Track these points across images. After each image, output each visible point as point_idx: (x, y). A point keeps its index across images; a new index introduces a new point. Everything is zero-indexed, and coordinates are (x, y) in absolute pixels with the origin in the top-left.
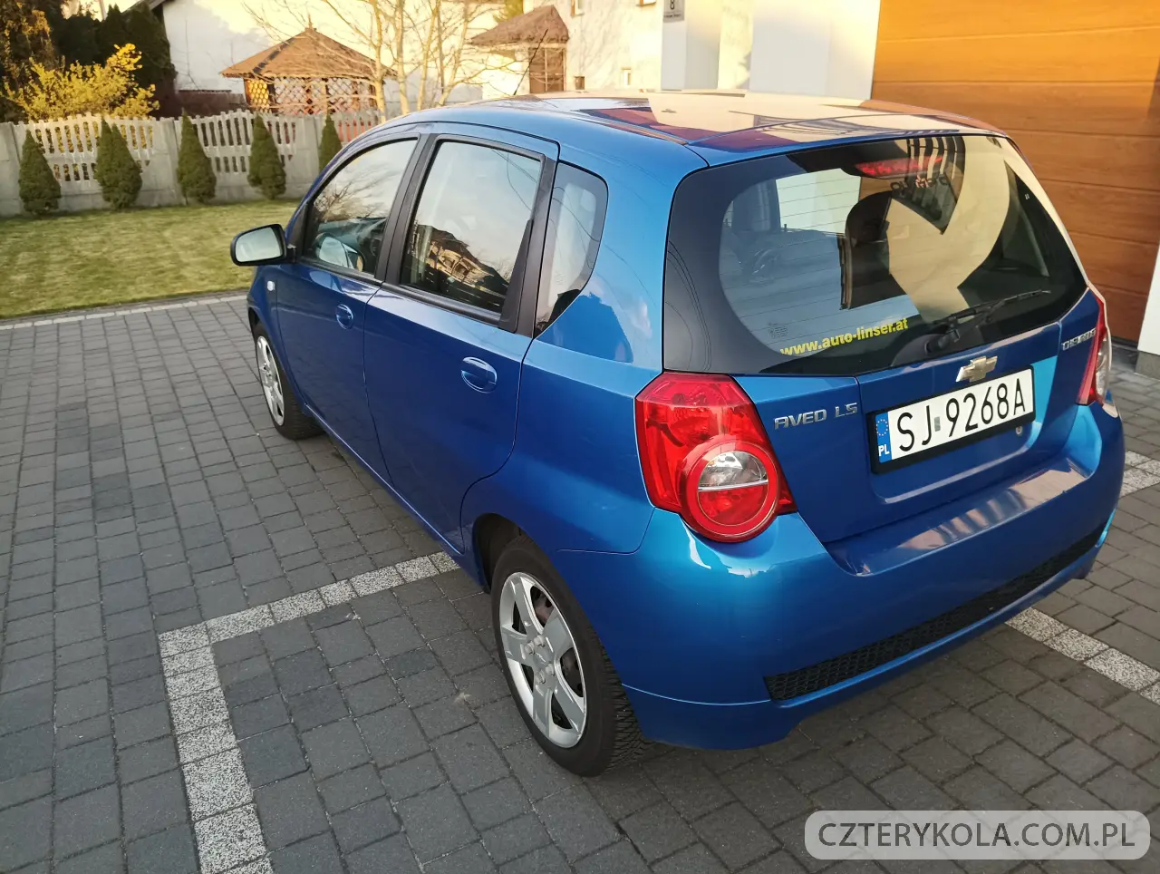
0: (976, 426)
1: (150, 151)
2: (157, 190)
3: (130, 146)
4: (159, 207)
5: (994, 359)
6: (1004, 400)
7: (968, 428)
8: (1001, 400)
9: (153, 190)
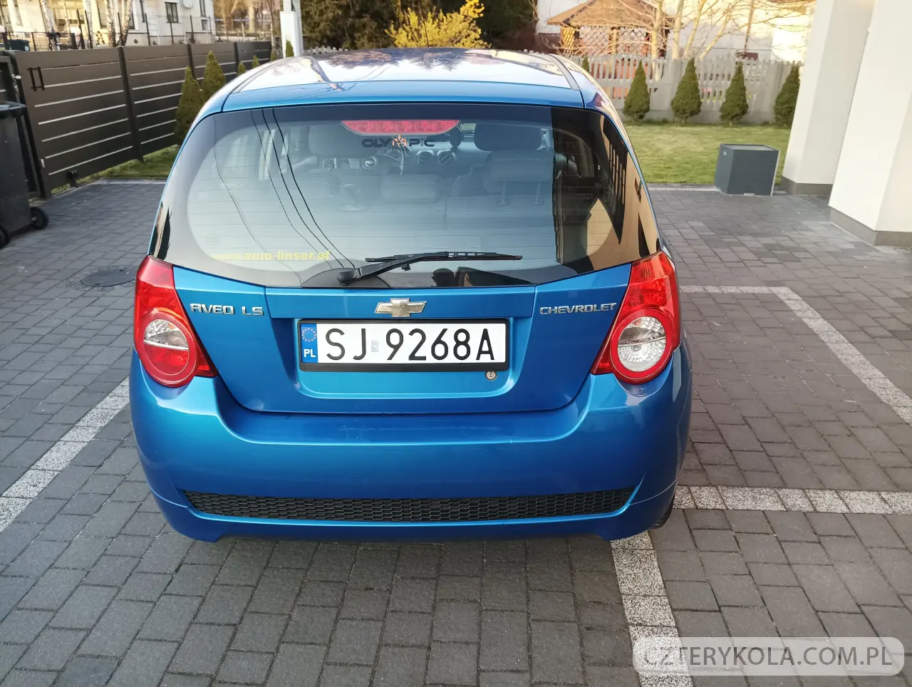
0: (424, 358)
5: (422, 304)
6: (465, 343)
7: (412, 357)
8: (458, 343)
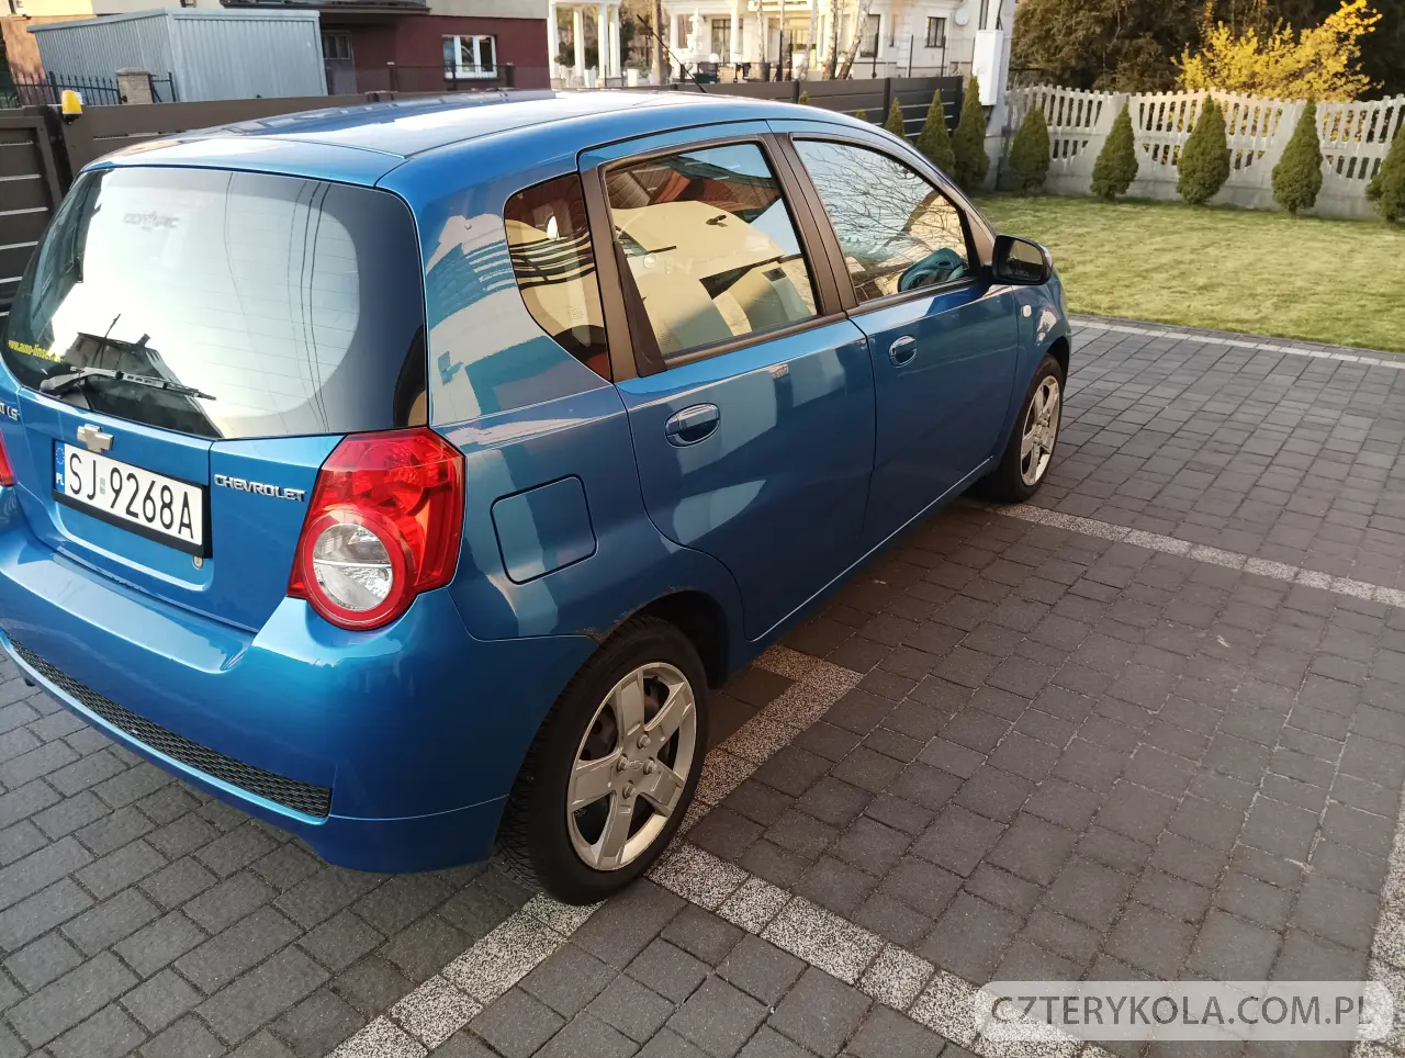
0: (137, 516)
1: (1269, 140)
2: (1260, 189)
3: (1227, 130)
4: (1256, 210)
5: (108, 438)
6: (169, 507)
7: (128, 509)
8: (164, 505)
9: (1254, 188)
